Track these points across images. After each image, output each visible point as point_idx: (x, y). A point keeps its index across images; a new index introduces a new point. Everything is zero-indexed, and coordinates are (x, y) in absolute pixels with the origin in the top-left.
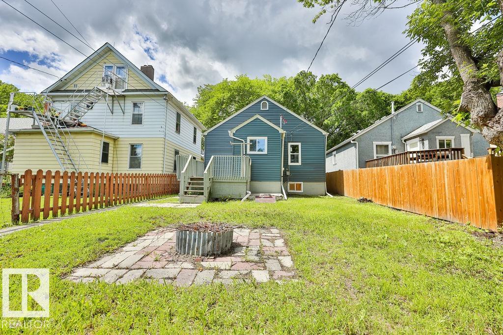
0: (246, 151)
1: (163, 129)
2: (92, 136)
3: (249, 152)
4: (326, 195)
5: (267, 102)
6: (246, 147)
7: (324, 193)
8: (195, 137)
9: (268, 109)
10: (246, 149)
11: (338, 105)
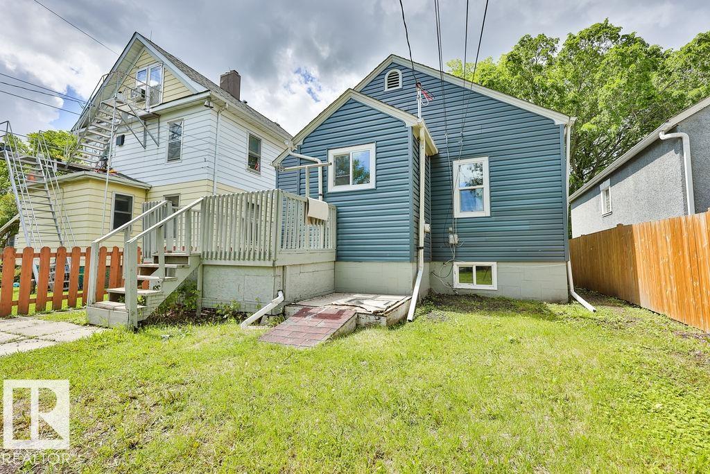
0: (325, 187)
1: (207, 164)
2: (90, 185)
3: (332, 188)
4: (571, 299)
5: (400, 72)
6: (325, 176)
7: (566, 296)
9: (400, 87)
10: (325, 181)
11: (614, 86)
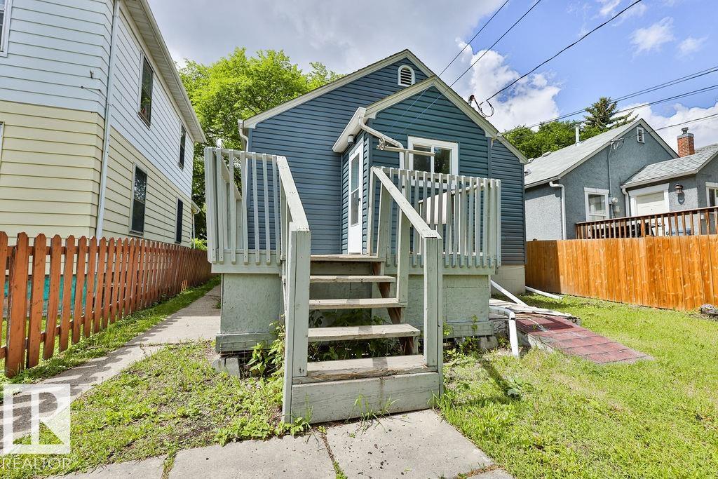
1: (97, 85)
5: (411, 71)
7: (524, 290)
8: (182, 151)
